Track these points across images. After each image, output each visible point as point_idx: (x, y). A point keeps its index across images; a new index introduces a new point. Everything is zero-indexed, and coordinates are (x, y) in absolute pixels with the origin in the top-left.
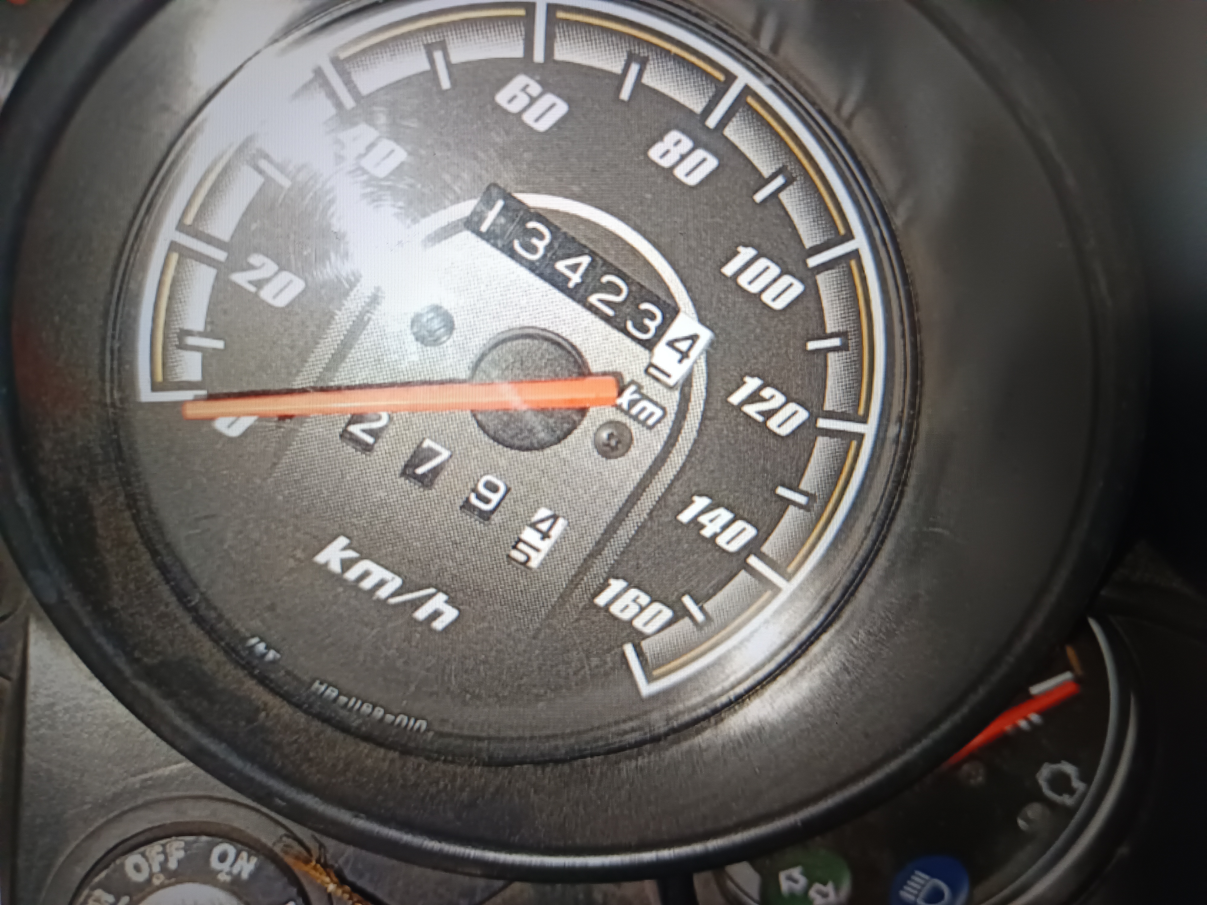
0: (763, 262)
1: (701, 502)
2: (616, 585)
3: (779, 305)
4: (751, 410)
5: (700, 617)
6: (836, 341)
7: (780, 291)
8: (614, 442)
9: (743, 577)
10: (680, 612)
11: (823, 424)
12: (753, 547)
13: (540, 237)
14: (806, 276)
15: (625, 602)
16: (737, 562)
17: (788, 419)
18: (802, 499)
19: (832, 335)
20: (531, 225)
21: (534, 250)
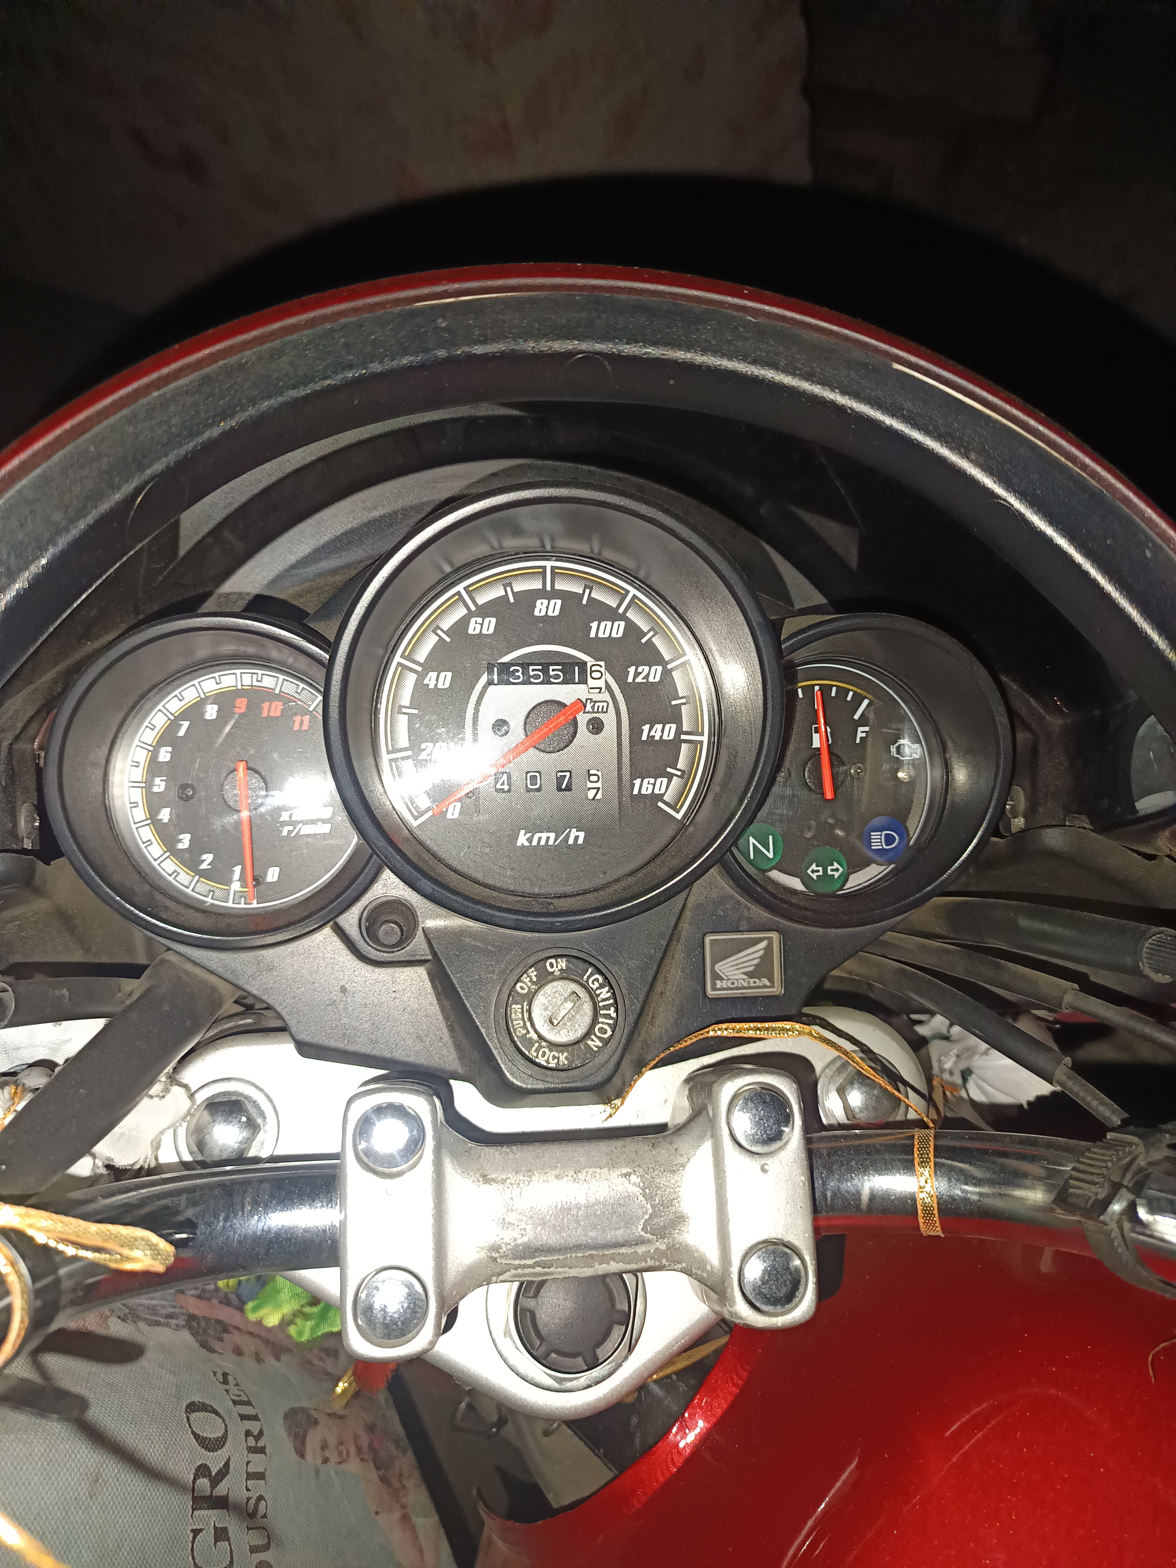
1: (646, 728)
2: (637, 782)
3: (620, 635)
4: (639, 680)
5: (679, 773)
6: (652, 633)
7: (618, 630)
8: (596, 726)
9: (684, 746)
10: (670, 777)
11: (669, 667)
12: (679, 731)
13: (518, 671)
14: (623, 617)
15: (645, 786)
16: (677, 743)
17: (655, 674)
18: (684, 701)
19: (649, 631)
20: (511, 669)
21: (519, 677)
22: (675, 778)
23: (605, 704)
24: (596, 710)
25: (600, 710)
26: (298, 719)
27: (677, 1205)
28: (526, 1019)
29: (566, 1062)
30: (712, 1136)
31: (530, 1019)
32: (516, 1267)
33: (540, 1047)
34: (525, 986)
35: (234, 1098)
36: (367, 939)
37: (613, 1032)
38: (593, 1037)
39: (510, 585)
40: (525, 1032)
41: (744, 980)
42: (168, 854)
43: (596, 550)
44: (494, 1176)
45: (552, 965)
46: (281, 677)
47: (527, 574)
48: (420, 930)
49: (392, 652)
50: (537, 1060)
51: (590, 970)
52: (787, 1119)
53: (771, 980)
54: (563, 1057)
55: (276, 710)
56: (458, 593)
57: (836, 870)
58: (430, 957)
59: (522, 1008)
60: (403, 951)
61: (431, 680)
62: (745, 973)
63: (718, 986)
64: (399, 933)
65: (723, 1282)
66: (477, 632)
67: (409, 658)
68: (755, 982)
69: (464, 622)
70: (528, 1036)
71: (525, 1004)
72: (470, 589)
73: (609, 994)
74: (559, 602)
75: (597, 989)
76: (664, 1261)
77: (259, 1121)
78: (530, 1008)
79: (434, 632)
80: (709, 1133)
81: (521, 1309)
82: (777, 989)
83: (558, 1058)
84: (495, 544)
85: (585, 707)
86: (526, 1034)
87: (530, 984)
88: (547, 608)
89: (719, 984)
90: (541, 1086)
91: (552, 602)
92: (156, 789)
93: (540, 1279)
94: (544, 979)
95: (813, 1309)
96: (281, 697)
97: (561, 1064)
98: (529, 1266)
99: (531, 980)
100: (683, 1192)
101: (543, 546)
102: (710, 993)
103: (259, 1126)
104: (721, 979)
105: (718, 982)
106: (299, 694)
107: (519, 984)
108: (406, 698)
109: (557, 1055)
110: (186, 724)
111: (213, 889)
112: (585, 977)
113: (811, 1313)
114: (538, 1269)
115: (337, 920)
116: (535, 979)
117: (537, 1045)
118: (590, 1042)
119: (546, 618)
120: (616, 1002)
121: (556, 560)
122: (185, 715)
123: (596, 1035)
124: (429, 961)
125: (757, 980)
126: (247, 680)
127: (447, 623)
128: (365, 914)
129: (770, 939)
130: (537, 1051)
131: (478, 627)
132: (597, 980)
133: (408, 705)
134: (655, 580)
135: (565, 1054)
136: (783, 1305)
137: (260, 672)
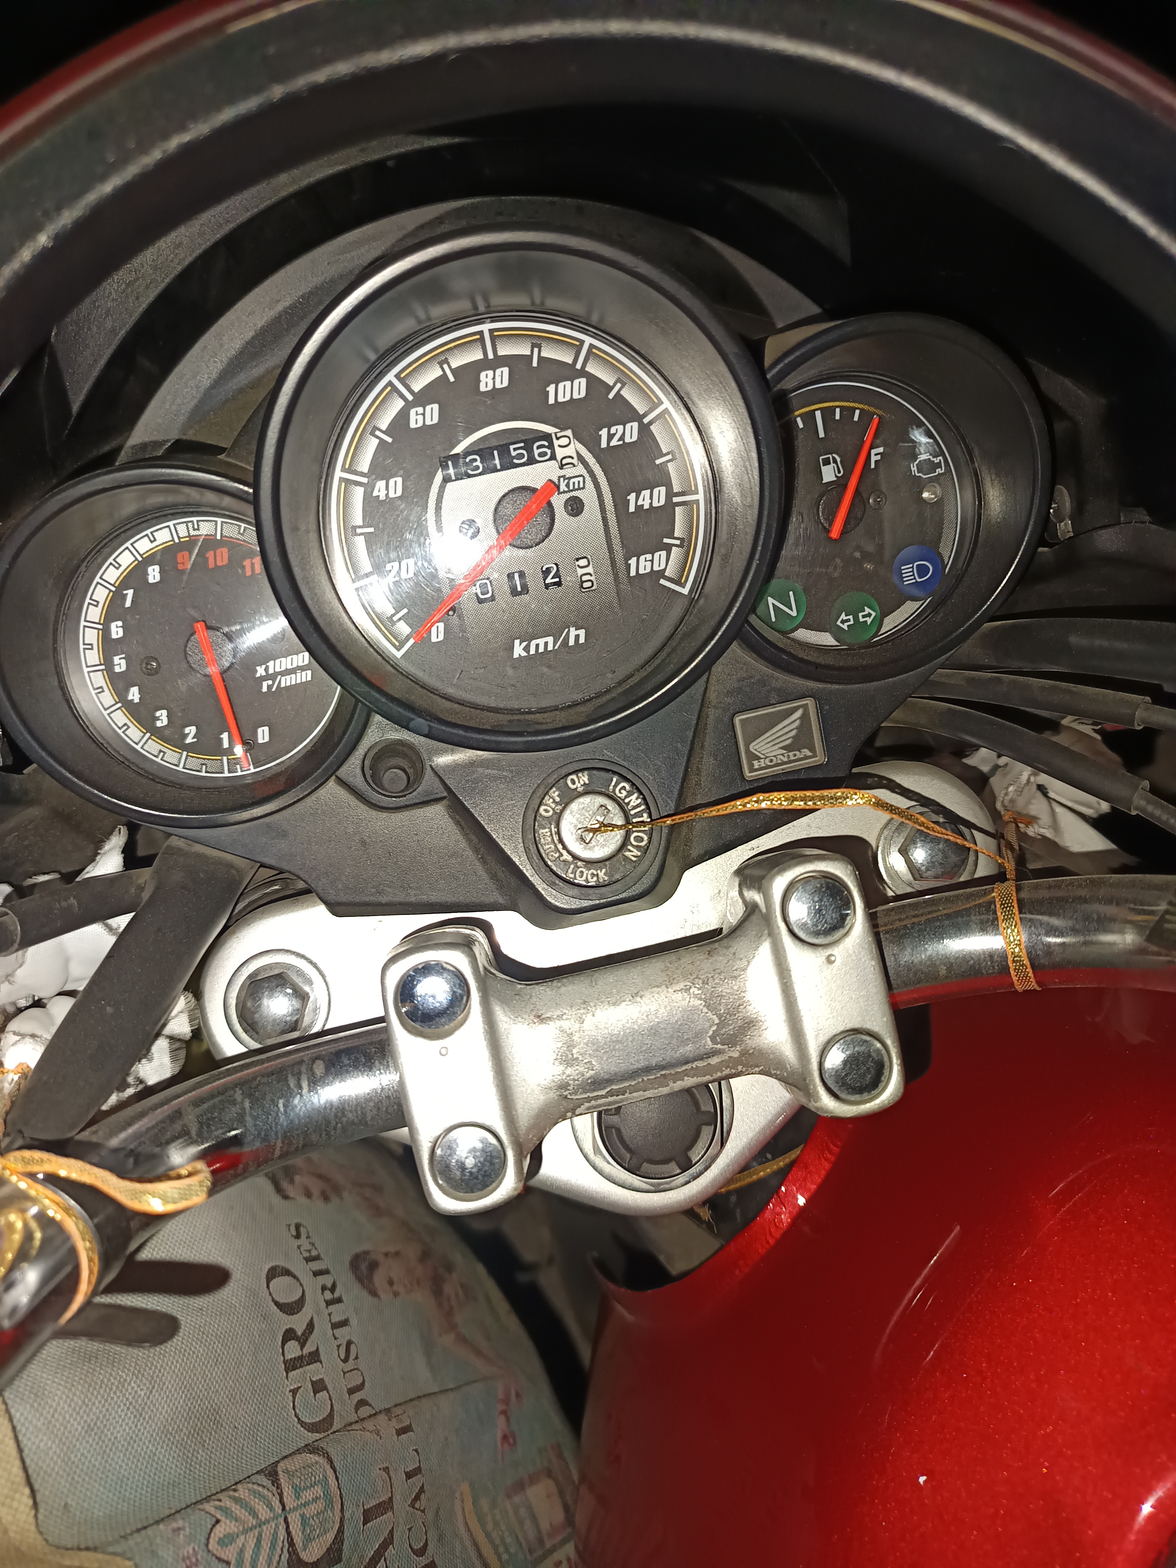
0: (561, 385)
1: (632, 497)
2: (633, 561)
3: (583, 394)
4: (614, 442)
5: (678, 542)
6: (619, 385)
7: (578, 389)
8: (575, 507)
9: (678, 510)
10: (668, 548)
11: (646, 421)
12: (670, 494)
13: (475, 460)
14: (583, 373)
15: (643, 565)
16: (670, 506)
17: (631, 433)
18: (669, 457)
19: (615, 384)
20: (468, 460)
21: (477, 468)
22: (674, 548)
23: (581, 479)
24: (571, 488)
25: (576, 487)
26: (247, 563)
27: (744, 1011)
28: (556, 841)
29: (606, 878)
30: (770, 935)
31: (561, 841)
32: (589, 1100)
33: (578, 868)
34: (549, 809)
35: (276, 972)
36: (374, 786)
37: (650, 839)
38: (630, 847)
39: (446, 361)
40: (557, 855)
41: (782, 755)
42: (148, 735)
43: (538, 300)
44: (548, 1015)
45: (573, 782)
46: (219, 520)
47: (463, 345)
48: (429, 768)
49: (329, 467)
50: (576, 881)
51: (615, 780)
52: (847, 902)
53: (812, 749)
54: (601, 874)
55: (222, 557)
56: (390, 383)
57: (868, 615)
58: (445, 794)
59: (551, 831)
60: (415, 793)
61: (380, 489)
62: (782, 748)
63: (756, 767)
64: (405, 777)
65: (805, 1080)
66: (420, 424)
67: (350, 471)
68: (795, 755)
69: (404, 415)
70: (561, 859)
71: (553, 826)
72: (402, 375)
73: (639, 801)
74: (506, 370)
75: (626, 797)
76: (740, 1068)
77: (307, 988)
78: (558, 830)
79: (372, 434)
80: (766, 932)
81: (606, 1127)
82: (820, 758)
83: (597, 875)
84: (421, 314)
85: (558, 487)
86: (559, 857)
87: (553, 805)
88: (494, 378)
89: (756, 764)
90: (586, 903)
91: (498, 371)
92: (117, 669)
93: (616, 1106)
94: (569, 797)
95: (902, 1090)
96: (225, 542)
97: (601, 880)
98: (602, 1097)
99: (554, 801)
100: (749, 996)
101: (476, 308)
102: (748, 774)
103: (308, 994)
104: (758, 758)
105: (756, 763)
106: (242, 534)
107: (542, 808)
108: (357, 518)
109: (595, 872)
110: (130, 593)
111: (205, 762)
112: (611, 788)
113: (900, 1094)
114: (610, 1099)
115: (338, 773)
116: (558, 799)
117: (572, 866)
118: (627, 854)
119: (495, 392)
120: (648, 807)
121: (492, 322)
122: (124, 584)
123: (633, 846)
124: (442, 799)
125: (797, 753)
126: (182, 531)
127: (384, 422)
128: (367, 763)
129: (805, 707)
130: (574, 872)
131: (420, 418)
132: (624, 788)
133: (361, 524)
134: (612, 321)
135: (604, 871)
136: (869, 1092)
137: (195, 519)
